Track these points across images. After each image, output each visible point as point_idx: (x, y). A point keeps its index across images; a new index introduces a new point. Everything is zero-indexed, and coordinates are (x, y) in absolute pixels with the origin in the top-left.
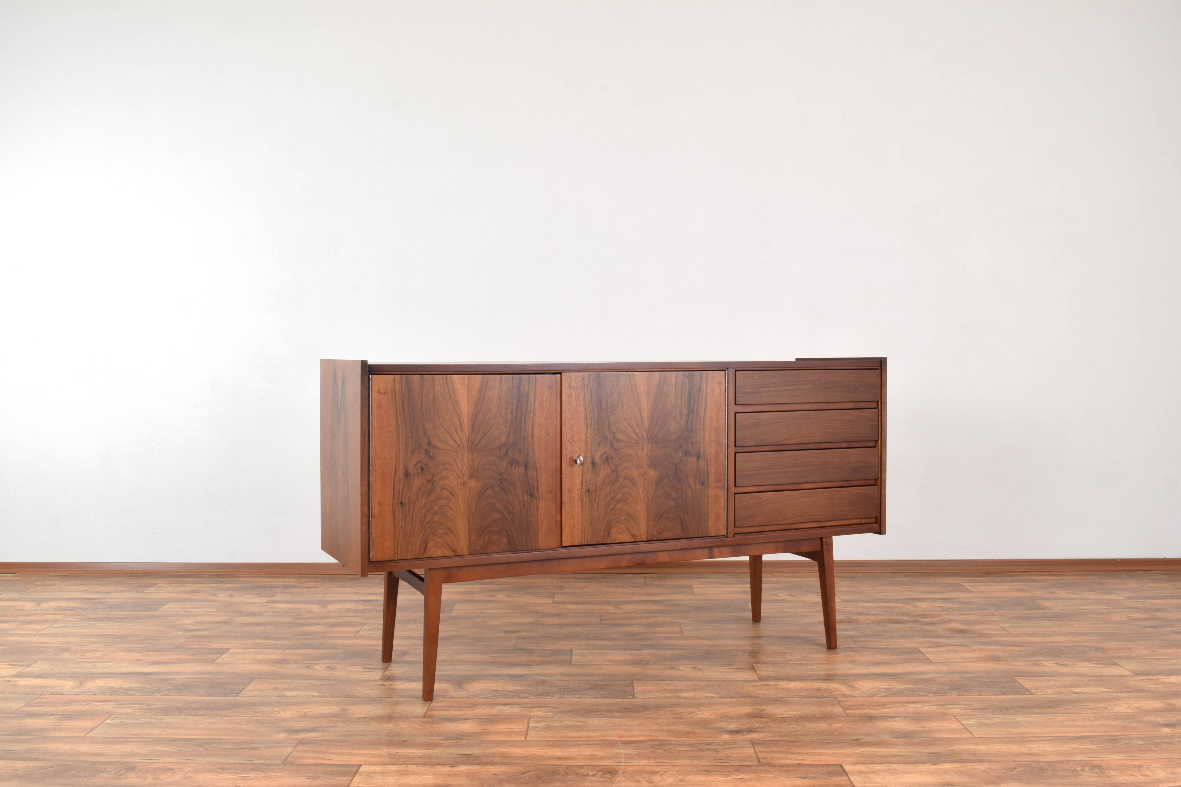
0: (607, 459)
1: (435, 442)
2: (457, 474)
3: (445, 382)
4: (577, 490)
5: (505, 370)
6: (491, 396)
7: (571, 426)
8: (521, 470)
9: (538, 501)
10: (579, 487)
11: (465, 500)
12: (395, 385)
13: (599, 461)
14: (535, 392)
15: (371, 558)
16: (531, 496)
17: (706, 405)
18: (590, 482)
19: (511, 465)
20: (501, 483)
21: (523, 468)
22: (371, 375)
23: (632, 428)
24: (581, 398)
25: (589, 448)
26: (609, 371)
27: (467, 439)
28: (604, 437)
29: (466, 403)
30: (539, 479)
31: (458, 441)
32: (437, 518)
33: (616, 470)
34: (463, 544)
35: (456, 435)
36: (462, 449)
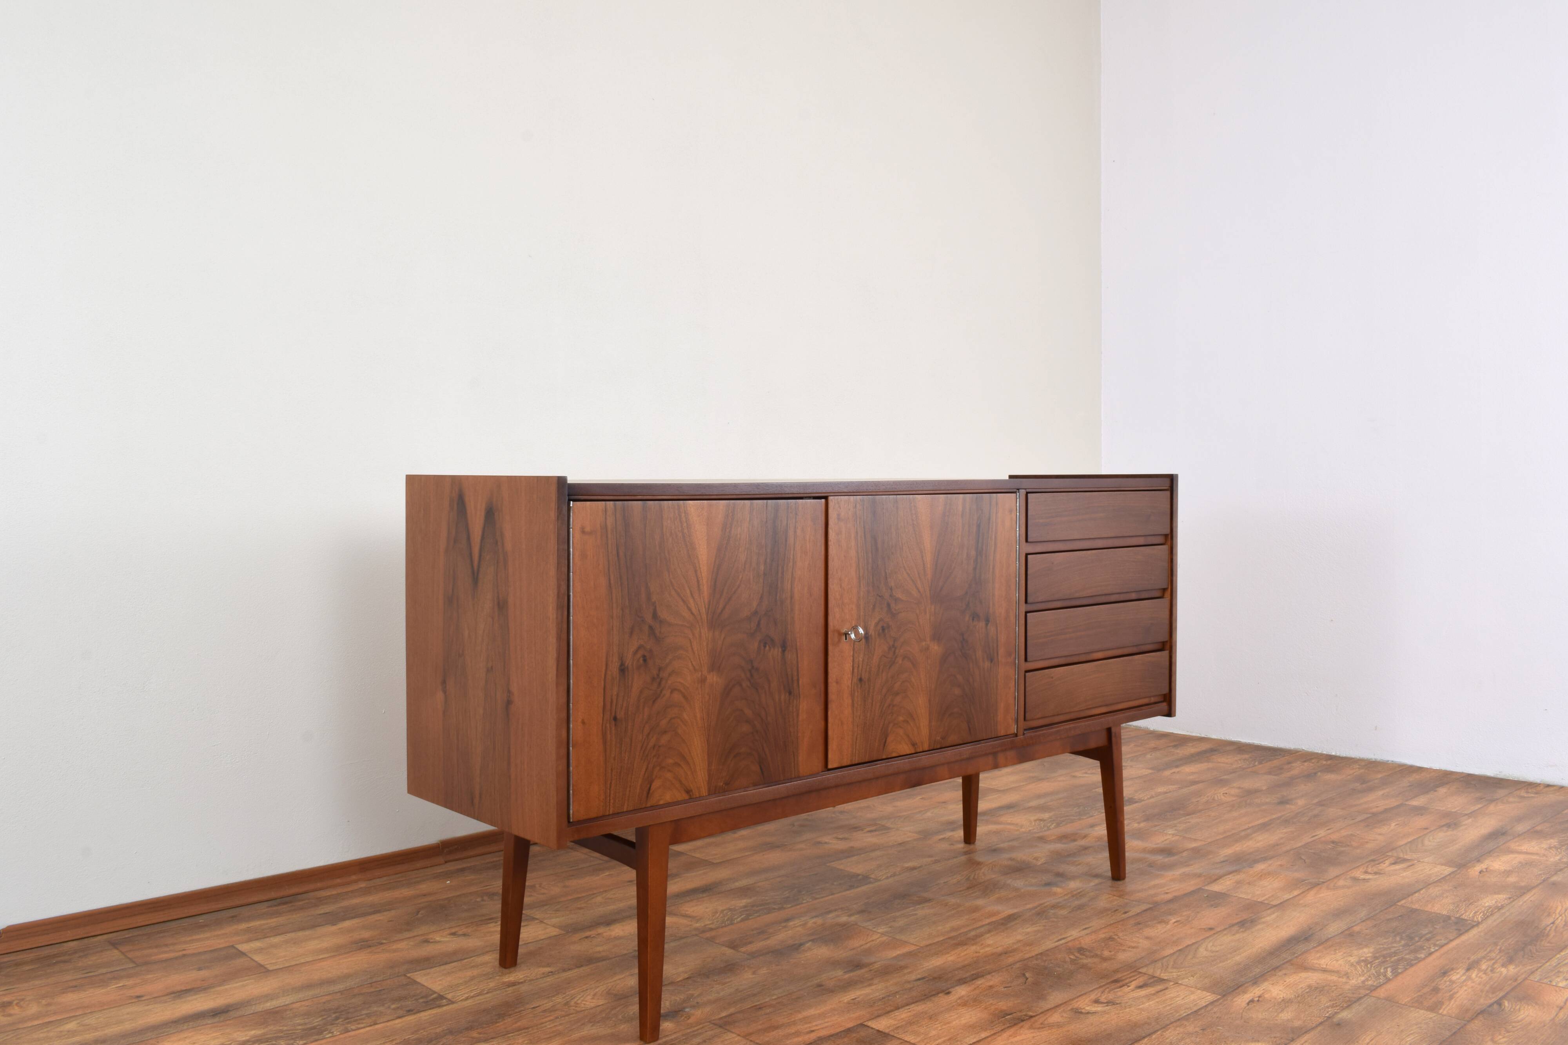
0: (883, 629)
1: (663, 614)
2: (692, 664)
3: (676, 512)
4: (847, 681)
5: (757, 493)
6: (739, 536)
7: (840, 580)
8: (776, 652)
9: (798, 701)
10: (849, 676)
11: (703, 707)
12: (606, 518)
13: (873, 633)
14: (795, 527)
15: (571, 816)
16: (790, 693)
17: (995, 544)
18: (862, 666)
19: (765, 647)
20: (752, 675)
21: (780, 650)
22: (571, 502)
23: (913, 581)
24: (853, 536)
25: (862, 613)
26: (885, 493)
27: (707, 606)
28: (879, 596)
29: (705, 547)
30: (800, 665)
31: (694, 610)
32: (665, 739)
33: (893, 646)
34: (700, 779)
35: (691, 601)
36: (700, 624)
